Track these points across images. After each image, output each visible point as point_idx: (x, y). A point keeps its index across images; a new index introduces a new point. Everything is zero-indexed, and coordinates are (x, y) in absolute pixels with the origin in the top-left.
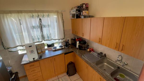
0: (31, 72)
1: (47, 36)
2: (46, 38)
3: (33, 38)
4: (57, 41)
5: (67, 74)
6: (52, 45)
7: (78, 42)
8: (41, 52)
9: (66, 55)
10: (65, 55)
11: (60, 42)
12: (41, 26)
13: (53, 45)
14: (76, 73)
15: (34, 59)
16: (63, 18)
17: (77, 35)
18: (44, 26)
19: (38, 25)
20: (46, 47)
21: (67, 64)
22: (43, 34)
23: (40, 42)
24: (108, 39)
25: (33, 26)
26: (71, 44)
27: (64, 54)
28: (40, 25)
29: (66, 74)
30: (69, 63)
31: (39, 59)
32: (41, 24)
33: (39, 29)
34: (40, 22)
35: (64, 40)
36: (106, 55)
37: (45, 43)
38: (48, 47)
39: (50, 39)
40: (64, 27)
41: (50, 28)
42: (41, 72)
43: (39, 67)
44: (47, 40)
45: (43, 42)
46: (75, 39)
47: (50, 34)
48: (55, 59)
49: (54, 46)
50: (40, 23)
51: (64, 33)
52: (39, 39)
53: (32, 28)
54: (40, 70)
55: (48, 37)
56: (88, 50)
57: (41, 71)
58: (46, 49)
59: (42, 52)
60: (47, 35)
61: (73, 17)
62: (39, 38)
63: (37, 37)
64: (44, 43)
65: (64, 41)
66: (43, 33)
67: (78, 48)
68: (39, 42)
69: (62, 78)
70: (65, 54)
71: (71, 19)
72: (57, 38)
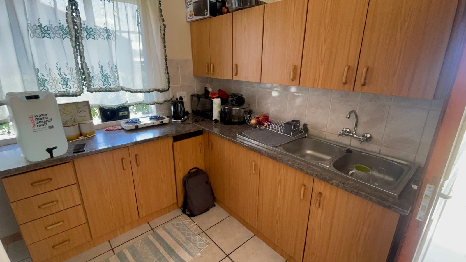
0: (39, 207)
1: (101, 72)
2: (97, 83)
3: (40, 77)
4: (141, 97)
5: (184, 212)
6: (121, 114)
7: (217, 102)
8: (78, 133)
9: (178, 143)
10: (175, 143)
11: (151, 101)
12: (76, 31)
13: (126, 113)
14: (215, 206)
15: (50, 151)
16: (161, 10)
17: (213, 77)
18: (90, 33)
19: (64, 23)
20: (97, 120)
21: (181, 176)
22: (83, 62)
23: (73, 96)
24: (322, 62)
25: (40, 26)
26: (190, 111)
27: (171, 140)
28: (71, 26)
29: (179, 212)
30: (189, 172)
31: (72, 155)
32: (74, 24)
33: (68, 43)
34: (73, 12)
35: (167, 96)
36: (308, 126)
37: (91, 103)
38: (103, 121)
39: (112, 86)
40: (165, 47)
41: (113, 43)
42: (80, 207)
43: (75, 187)
44: (100, 90)
45: (86, 97)
46: (207, 92)
47: (114, 68)
48: (136, 155)
49: (127, 117)
50: (73, 17)
51: (167, 68)
52: (65, 81)
53: (34, 32)
54: (79, 202)
55: (106, 78)
56: (253, 121)
57: (83, 203)
58: (99, 128)
59: (81, 135)
60: (102, 68)
61: (196, 15)
62: (68, 79)
63: (60, 74)
64: (87, 103)
65: (165, 101)
66: (82, 57)
67: (219, 119)
68: (67, 96)
69: (166, 226)
70: (176, 138)
71: (191, 22)
72: (139, 86)
